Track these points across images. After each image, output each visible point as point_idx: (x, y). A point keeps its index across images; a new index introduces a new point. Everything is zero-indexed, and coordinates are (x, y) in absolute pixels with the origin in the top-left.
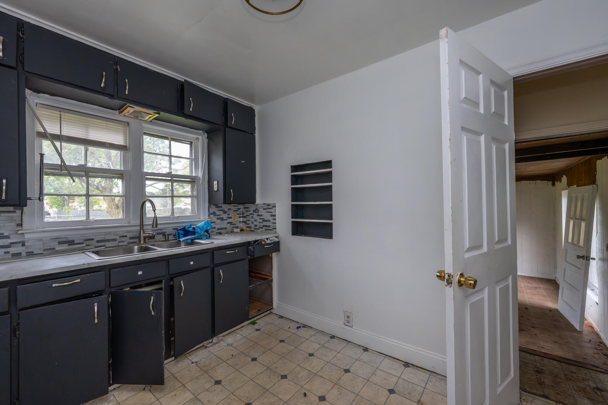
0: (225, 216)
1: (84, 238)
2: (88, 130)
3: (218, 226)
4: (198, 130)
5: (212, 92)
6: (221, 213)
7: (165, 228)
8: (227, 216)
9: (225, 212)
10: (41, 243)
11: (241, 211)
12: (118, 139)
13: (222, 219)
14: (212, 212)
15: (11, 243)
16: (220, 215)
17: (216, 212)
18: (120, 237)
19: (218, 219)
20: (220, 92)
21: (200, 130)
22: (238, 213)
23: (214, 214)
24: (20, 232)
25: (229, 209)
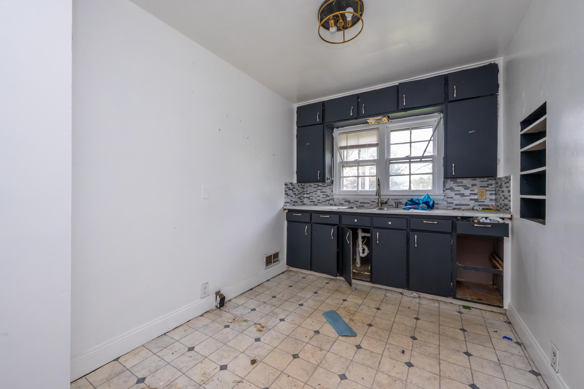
0: (467, 192)
1: (354, 200)
2: (358, 140)
3: (455, 202)
4: (433, 113)
5: (433, 76)
6: (461, 188)
7: (401, 199)
8: (471, 192)
9: (466, 188)
10: (339, 200)
11: (494, 187)
12: (374, 140)
13: (463, 195)
14: (449, 188)
15: (330, 199)
16: (459, 191)
17: (454, 188)
18: (372, 202)
19: (456, 194)
20: (443, 71)
21: (435, 113)
22: (487, 189)
23: (451, 189)
24: (332, 194)
25: (473, 185)
